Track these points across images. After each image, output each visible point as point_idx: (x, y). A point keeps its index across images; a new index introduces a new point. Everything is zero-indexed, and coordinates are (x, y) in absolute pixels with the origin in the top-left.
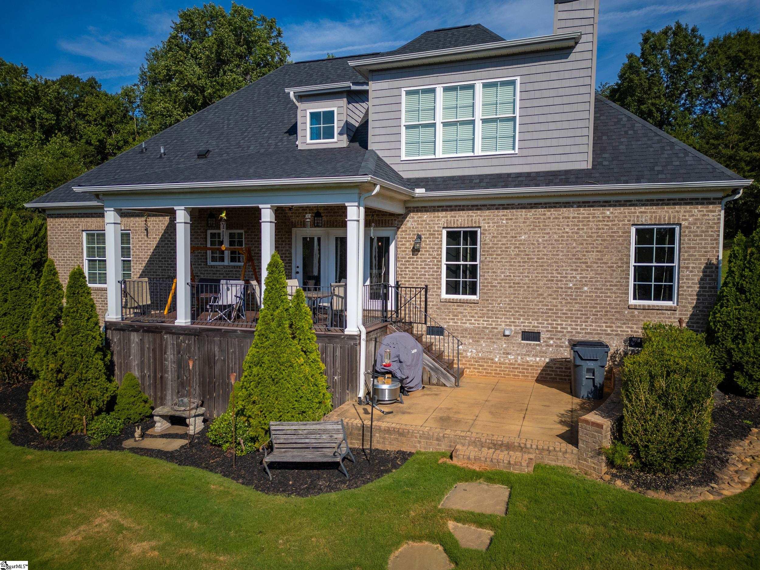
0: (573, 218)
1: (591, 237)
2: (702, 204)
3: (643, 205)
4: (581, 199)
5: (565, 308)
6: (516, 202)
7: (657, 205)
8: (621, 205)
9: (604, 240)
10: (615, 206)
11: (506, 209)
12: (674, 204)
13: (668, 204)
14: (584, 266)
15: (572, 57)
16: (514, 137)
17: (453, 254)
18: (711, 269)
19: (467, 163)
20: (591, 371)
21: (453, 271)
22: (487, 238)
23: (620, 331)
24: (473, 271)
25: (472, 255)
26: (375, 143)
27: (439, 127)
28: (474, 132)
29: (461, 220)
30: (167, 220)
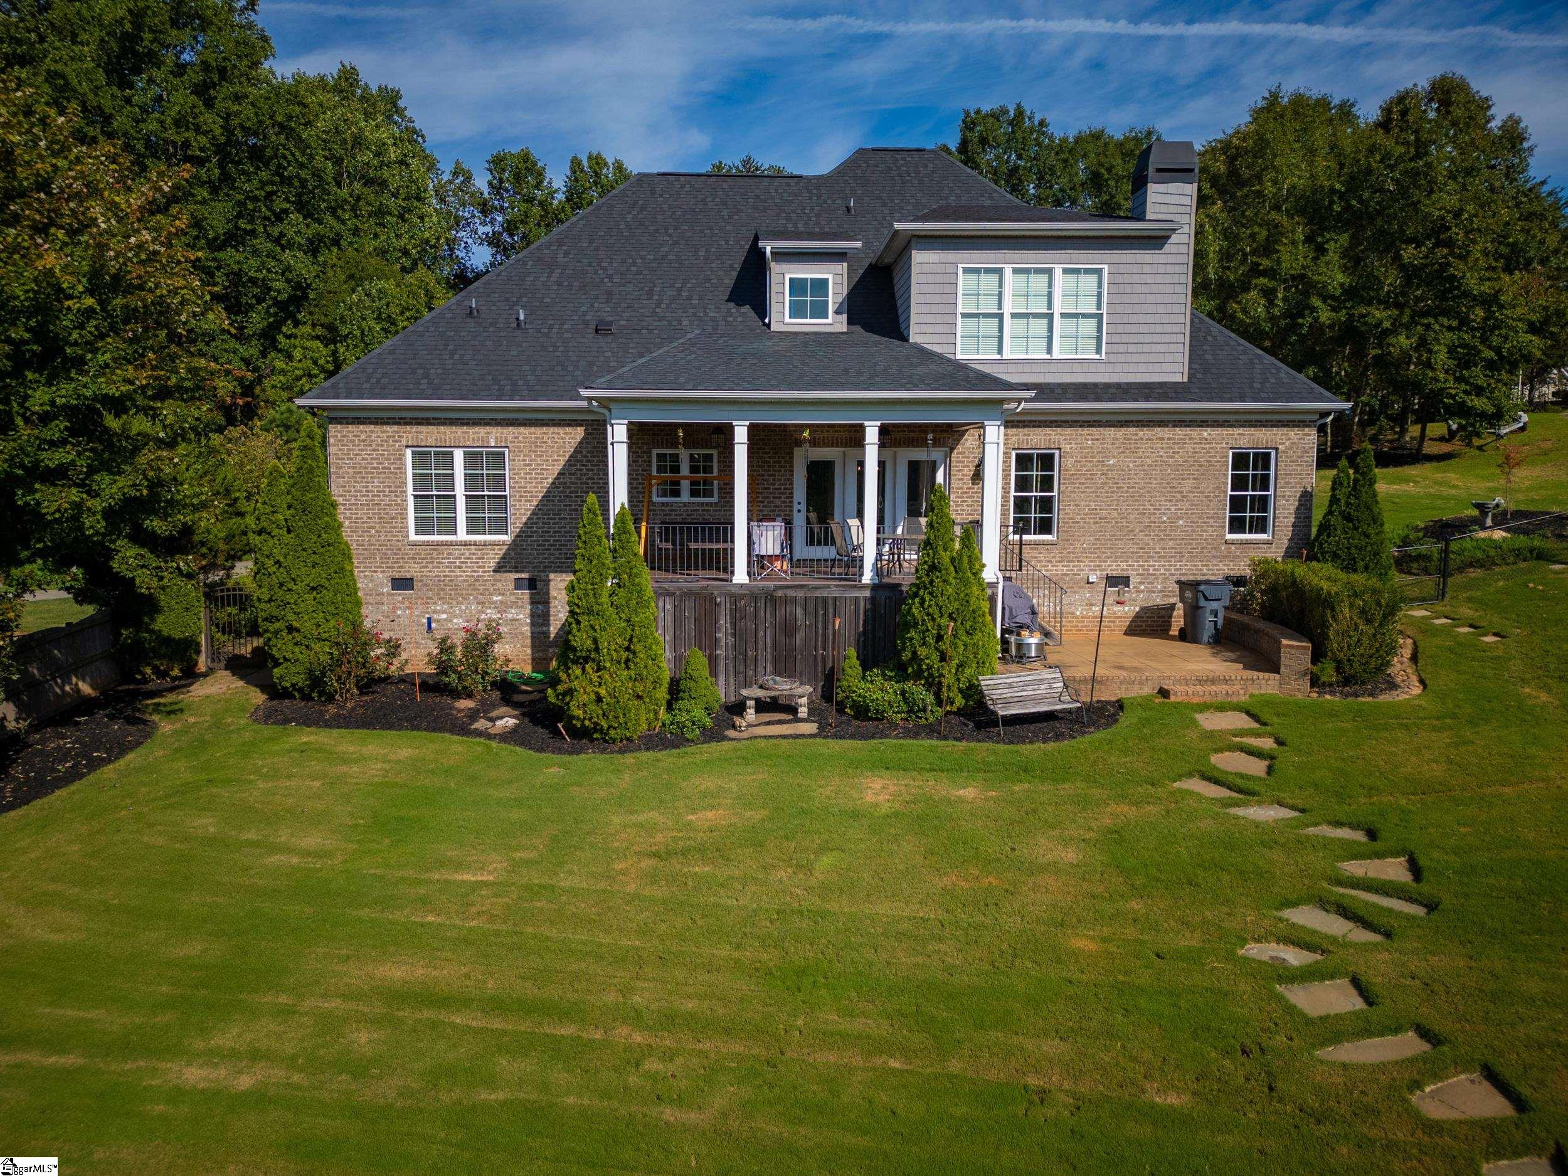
0: (1169, 439)
1: (1187, 461)
2: (1298, 426)
3: (1241, 426)
4: (1175, 417)
5: (1158, 546)
6: (1105, 418)
7: (1255, 426)
8: (1219, 426)
9: (1201, 466)
10: (1213, 426)
11: (1092, 426)
12: (1272, 426)
13: (1265, 426)
14: (1179, 496)
15: (1167, 248)
16: (1099, 339)
17: (1023, 483)
18: (1306, 498)
19: (1045, 368)
20: (1214, 612)
21: (1021, 505)
22: (1068, 462)
23: (1216, 570)
24: (1046, 505)
25: (1047, 483)
26: (919, 333)
27: (1007, 319)
28: (1050, 329)
29: (1037, 440)
30: (580, 432)
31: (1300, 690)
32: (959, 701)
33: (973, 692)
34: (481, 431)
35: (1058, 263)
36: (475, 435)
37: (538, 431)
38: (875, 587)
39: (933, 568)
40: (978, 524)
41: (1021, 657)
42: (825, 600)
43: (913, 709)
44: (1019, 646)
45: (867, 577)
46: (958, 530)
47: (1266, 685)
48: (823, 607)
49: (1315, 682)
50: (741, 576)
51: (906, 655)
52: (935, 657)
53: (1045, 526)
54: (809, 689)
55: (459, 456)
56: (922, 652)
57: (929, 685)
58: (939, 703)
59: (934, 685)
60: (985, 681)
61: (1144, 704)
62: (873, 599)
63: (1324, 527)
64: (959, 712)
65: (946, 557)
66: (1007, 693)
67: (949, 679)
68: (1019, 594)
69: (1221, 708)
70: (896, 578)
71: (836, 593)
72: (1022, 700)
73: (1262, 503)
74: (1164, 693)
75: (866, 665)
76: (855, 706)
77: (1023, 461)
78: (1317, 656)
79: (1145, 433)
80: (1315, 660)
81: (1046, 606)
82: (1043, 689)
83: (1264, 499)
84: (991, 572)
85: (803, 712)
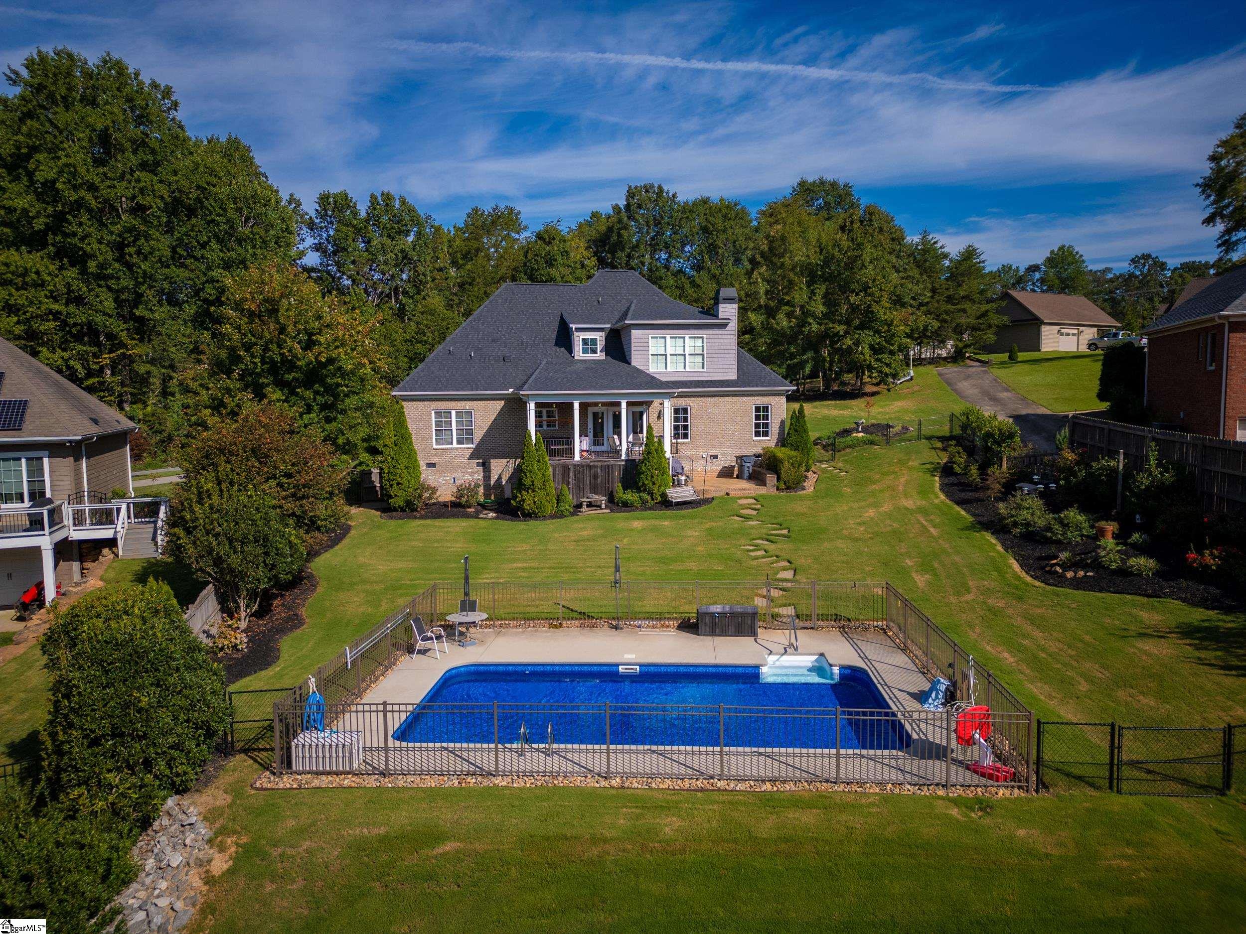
0: (731, 402)
1: (737, 410)
2: (778, 396)
3: (757, 396)
4: (733, 393)
6: (706, 394)
7: (763, 396)
8: (749, 396)
9: (743, 412)
10: (747, 396)
11: (702, 397)
12: (769, 396)
13: (766, 396)
14: (735, 423)
15: (727, 329)
16: (703, 363)
17: (676, 419)
18: (783, 423)
19: (683, 375)
20: (748, 467)
21: (676, 428)
22: (693, 411)
23: (752, 451)
24: (686, 428)
25: (686, 419)
26: (636, 362)
27: (668, 356)
28: (685, 359)
29: (682, 403)
30: (503, 403)
31: (774, 491)
32: (659, 499)
33: (664, 495)
34: (463, 403)
35: (687, 334)
36: (461, 405)
37: (486, 402)
38: (626, 461)
39: (649, 453)
40: (662, 437)
41: (679, 484)
42: (608, 466)
43: (644, 502)
44: (678, 481)
45: (623, 457)
46: (656, 440)
47: (762, 490)
48: (608, 469)
49: (778, 489)
50: (577, 458)
51: (641, 484)
52: (651, 484)
53: (685, 436)
54: (604, 498)
55: (453, 413)
56: (646, 482)
57: (648, 494)
58: (653, 499)
59: (651, 494)
60: (668, 491)
61: (722, 498)
62: (626, 465)
63: (788, 434)
64: (659, 503)
65: (653, 449)
66: (675, 495)
67: (656, 491)
68: (678, 462)
69: (746, 498)
70: (633, 458)
71: (612, 463)
72: (682, 497)
73: (766, 425)
74: (728, 494)
75: (625, 488)
76: (623, 502)
77: (676, 411)
78: (779, 479)
79: (721, 399)
80: (778, 481)
81: (687, 468)
82: (687, 493)
83: (767, 424)
84: (668, 455)
85: (603, 506)
